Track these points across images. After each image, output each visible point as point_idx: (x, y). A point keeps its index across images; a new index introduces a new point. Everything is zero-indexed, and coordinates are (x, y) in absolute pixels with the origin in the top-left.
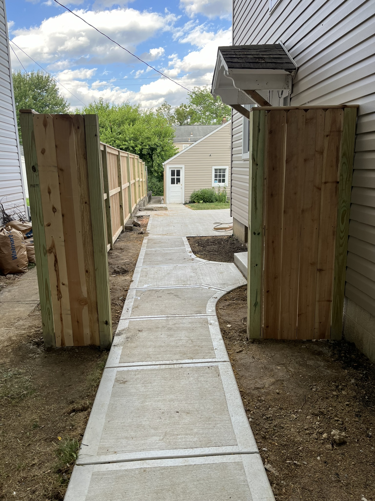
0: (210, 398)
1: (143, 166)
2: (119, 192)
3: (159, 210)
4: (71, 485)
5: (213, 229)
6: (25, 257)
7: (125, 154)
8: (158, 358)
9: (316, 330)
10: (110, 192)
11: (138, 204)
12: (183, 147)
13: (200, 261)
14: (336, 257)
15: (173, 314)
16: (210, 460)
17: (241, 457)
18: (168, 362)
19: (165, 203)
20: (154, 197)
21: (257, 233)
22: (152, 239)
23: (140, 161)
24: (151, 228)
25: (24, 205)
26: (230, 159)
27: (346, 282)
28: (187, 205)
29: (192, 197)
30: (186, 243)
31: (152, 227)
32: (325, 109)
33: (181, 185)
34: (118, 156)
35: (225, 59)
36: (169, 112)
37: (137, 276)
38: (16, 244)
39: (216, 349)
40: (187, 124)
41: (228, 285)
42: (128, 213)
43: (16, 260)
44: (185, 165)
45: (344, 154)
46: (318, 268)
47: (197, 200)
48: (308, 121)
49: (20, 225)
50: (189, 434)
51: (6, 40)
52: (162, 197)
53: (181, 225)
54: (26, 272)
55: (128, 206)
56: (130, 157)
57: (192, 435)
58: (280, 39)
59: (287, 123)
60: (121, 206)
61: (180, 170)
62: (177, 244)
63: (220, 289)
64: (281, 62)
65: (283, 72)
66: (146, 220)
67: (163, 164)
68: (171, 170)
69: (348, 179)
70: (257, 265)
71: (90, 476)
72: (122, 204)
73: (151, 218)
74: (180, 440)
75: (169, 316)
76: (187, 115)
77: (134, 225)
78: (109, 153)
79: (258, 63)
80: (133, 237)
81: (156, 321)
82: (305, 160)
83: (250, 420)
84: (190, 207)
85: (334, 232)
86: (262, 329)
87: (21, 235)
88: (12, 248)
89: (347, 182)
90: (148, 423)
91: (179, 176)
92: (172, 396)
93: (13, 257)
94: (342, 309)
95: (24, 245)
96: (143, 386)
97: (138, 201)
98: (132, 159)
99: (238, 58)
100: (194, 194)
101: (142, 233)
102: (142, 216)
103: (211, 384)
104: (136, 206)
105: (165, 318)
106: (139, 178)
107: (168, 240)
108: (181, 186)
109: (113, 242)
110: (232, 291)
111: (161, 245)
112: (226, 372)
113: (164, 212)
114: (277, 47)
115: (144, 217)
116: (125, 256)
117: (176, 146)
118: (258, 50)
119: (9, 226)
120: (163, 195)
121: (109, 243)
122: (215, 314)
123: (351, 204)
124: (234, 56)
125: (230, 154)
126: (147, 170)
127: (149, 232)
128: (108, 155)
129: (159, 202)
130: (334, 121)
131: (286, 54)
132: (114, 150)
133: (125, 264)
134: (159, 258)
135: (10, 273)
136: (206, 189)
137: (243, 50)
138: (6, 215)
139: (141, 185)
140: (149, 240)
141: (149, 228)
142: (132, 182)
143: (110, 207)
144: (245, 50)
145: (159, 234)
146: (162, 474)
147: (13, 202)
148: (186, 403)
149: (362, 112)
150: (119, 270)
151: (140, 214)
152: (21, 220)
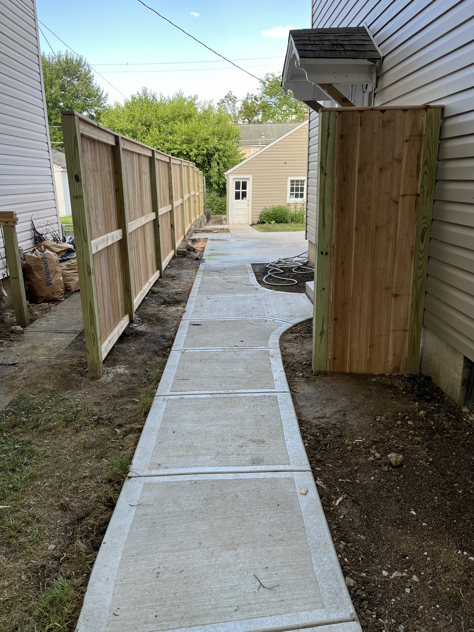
0: (266, 424)
1: (200, 176)
2: (170, 211)
3: (219, 232)
4: (123, 493)
6: (61, 284)
7: (177, 161)
8: (212, 388)
9: (390, 363)
10: (159, 210)
11: (193, 225)
12: (252, 152)
13: (265, 291)
14: (413, 280)
15: (230, 346)
16: (262, 475)
17: (292, 473)
18: (223, 392)
19: (227, 223)
20: (213, 216)
21: (324, 252)
22: (209, 266)
23: (197, 169)
24: (208, 253)
25: (57, 223)
26: (306, 168)
27: (424, 309)
28: (254, 226)
29: (261, 216)
30: (251, 270)
32: (405, 110)
33: (248, 200)
34: (169, 164)
35: (296, 47)
36: (234, 106)
37: (190, 306)
38: (50, 268)
39: (276, 380)
40: (258, 122)
41: (295, 317)
42: (180, 235)
43: (51, 286)
44: (252, 175)
45: (426, 163)
46: (394, 293)
47: (268, 220)
48: (385, 124)
49: (54, 246)
50: (242, 455)
51: (34, 20)
52: (223, 217)
54: (63, 301)
55: (180, 226)
56: (184, 165)
57: (245, 455)
58: (365, 21)
59: (361, 126)
60: (172, 226)
61: (246, 182)
62: (238, 271)
63: (287, 321)
64: (363, 50)
65: (366, 62)
66: (203, 244)
67: (225, 173)
68: (236, 182)
69: (429, 192)
70: (324, 289)
71: (142, 486)
72: (174, 222)
73: (209, 242)
74: (232, 459)
75: (226, 348)
76: (258, 110)
77: (188, 250)
78: (158, 160)
79: (336, 50)
80: (187, 264)
81: (211, 353)
82: (381, 169)
83: (307, 445)
84: (258, 228)
85: (412, 252)
86: (328, 361)
87: (56, 258)
88: (47, 272)
89: (429, 195)
90: (200, 444)
91: (245, 189)
92: (226, 422)
93: (47, 283)
94: (420, 341)
95: (59, 269)
96: (195, 413)
97: (193, 220)
98: (186, 168)
99: (312, 45)
100: (264, 212)
101: (197, 259)
102: (198, 240)
103: (268, 412)
104: (191, 226)
105: (222, 350)
106: (194, 192)
108: (248, 202)
109: (163, 269)
110: (300, 323)
112: (284, 401)
113: (225, 234)
114: (361, 31)
115: (201, 240)
116: (178, 284)
117: (242, 150)
118: (337, 35)
119: (42, 247)
120: (225, 214)
121: (157, 270)
122: (278, 346)
123: (433, 220)
124: (308, 43)
125: (306, 162)
126: (205, 181)
127: (206, 258)
128: (156, 162)
129: (220, 222)
130: (415, 124)
131: (371, 40)
132: (164, 156)
133: (177, 294)
135: (45, 301)
136: (279, 206)
137: (319, 35)
138: (38, 233)
139: (197, 201)
140: (205, 267)
141: (205, 253)
142: (186, 197)
143: (159, 226)
144: (322, 35)
146: (213, 485)
147: (46, 219)
148: (240, 429)
149: (447, 114)
150: (169, 300)
151: (196, 236)
152: (55, 240)
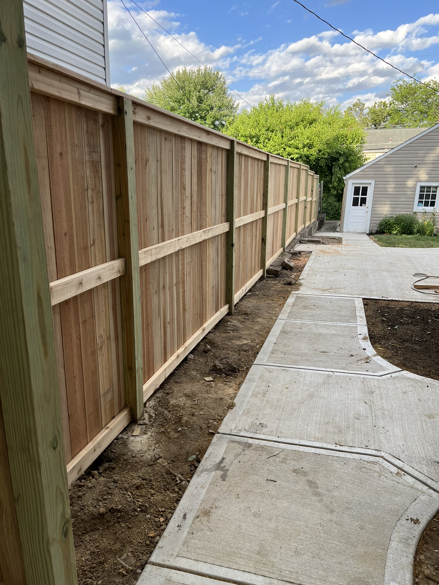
1: (315, 180)
3: (328, 243)
5: (413, 287)
10: (236, 219)
11: (299, 234)
12: (376, 156)
19: (341, 231)
20: (328, 222)
22: (302, 298)
23: (311, 173)
24: (307, 275)
28: (372, 236)
29: (381, 225)
30: (361, 313)
31: (311, 272)
33: (367, 207)
34: (266, 163)
36: (361, 113)
37: (247, 391)
42: (276, 250)
44: (375, 180)
47: (389, 229)
52: (338, 222)
53: (358, 272)
55: (279, 237)
60: (263, 241)
61: (367, 187)
62: (343, 313)
66: (305, 260)
67: (345, 178)
68: (355, 187)
72: (266, 235)
73: (312, 257)
77: (282, 268)
80: (275, 291)
84: (376, 239)
91: (366, 195)
97: (299, 229)
98: (296, 170)
100: (384, 221)
101: (290, 284)
102: (300, 253)
104: (296, 236)
106: (305, 197)
107: (329, 303)
108: (367, 209)
109: (235, 302)
111: (314, 312)
113: (335, 247)
115: (303, 253)
116: (248, 330)
117: (366, 155)
120: (340, 220)
126: (322, 186)
127: (302, 281)
129: (334, 229)
133: (239, 350)
134: (303, 347)
136: (404, 215)
139: (308, 206)
140: (298, 298)
141: (304, 274)
142: (292, 202)
143: (233, 245)
145: (318, 287)
150: (221, 366)
151: (299, 248)
